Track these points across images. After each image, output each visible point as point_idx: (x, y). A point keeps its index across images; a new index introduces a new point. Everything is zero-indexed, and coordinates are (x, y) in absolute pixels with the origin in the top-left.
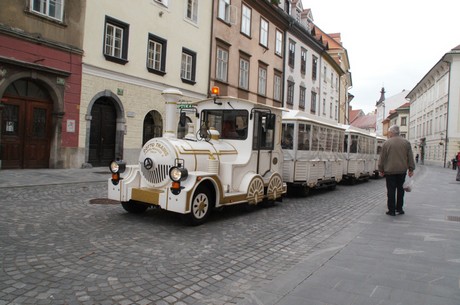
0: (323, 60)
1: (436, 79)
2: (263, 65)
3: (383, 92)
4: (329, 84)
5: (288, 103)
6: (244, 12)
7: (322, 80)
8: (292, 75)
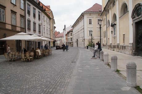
0: (43, 13)
1: (80, 21)
3: (65, 26)
4: (46, 22)
5: (28, 29)
7: (43, 20)
8: (29, 18)
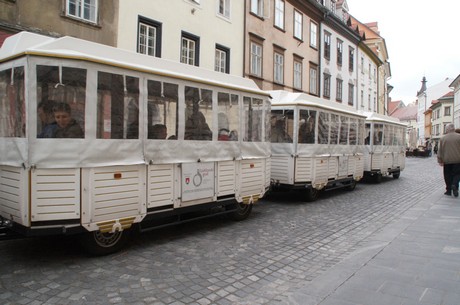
0: (360, 51)
2: (298, 58)
3: (424, 81)
4: (367, 76)
6: (277, 5)
7: (360, 71)
8: (328, 67)
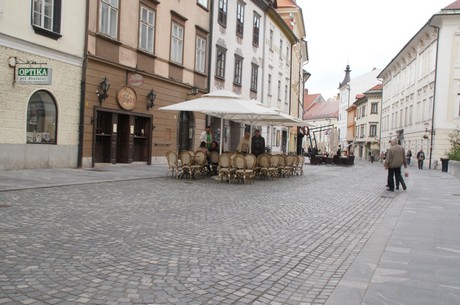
0: (269, 20)
1: (419, 50)
2: (178, 18)
3: (348, 70)
4: (276, 55)
5: (216, 78)
7: (267, 47)
8: (222, 37)
